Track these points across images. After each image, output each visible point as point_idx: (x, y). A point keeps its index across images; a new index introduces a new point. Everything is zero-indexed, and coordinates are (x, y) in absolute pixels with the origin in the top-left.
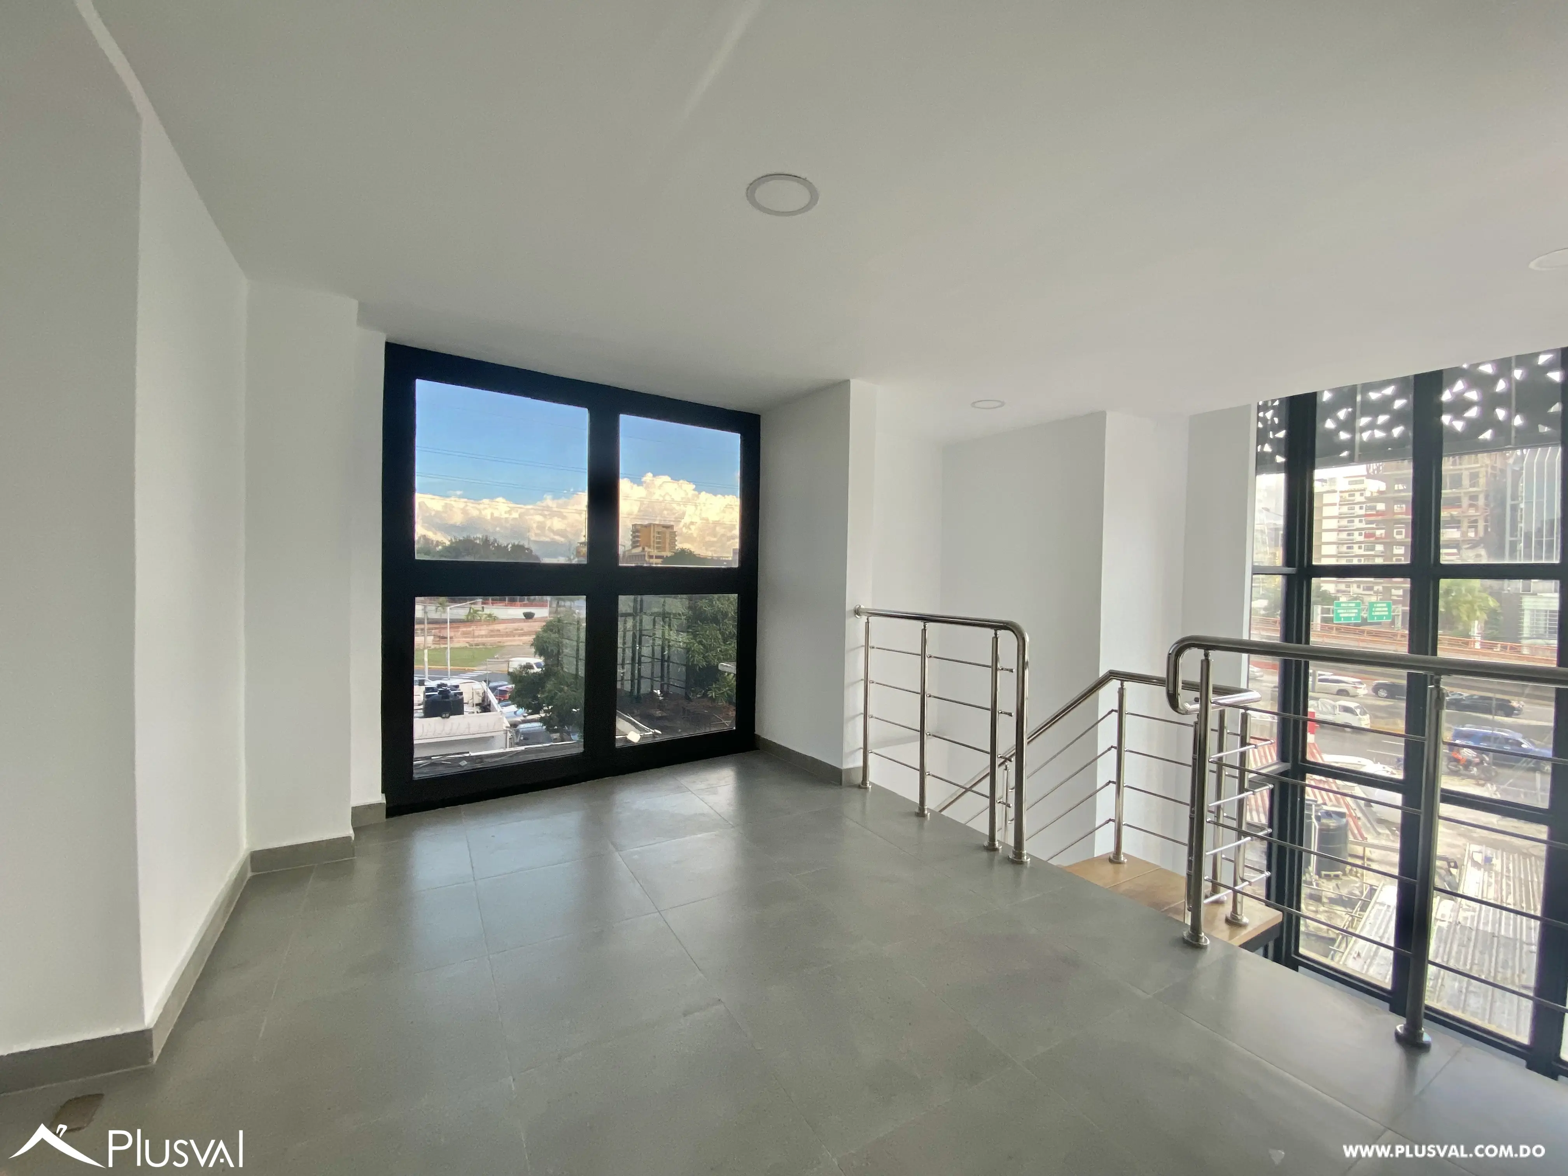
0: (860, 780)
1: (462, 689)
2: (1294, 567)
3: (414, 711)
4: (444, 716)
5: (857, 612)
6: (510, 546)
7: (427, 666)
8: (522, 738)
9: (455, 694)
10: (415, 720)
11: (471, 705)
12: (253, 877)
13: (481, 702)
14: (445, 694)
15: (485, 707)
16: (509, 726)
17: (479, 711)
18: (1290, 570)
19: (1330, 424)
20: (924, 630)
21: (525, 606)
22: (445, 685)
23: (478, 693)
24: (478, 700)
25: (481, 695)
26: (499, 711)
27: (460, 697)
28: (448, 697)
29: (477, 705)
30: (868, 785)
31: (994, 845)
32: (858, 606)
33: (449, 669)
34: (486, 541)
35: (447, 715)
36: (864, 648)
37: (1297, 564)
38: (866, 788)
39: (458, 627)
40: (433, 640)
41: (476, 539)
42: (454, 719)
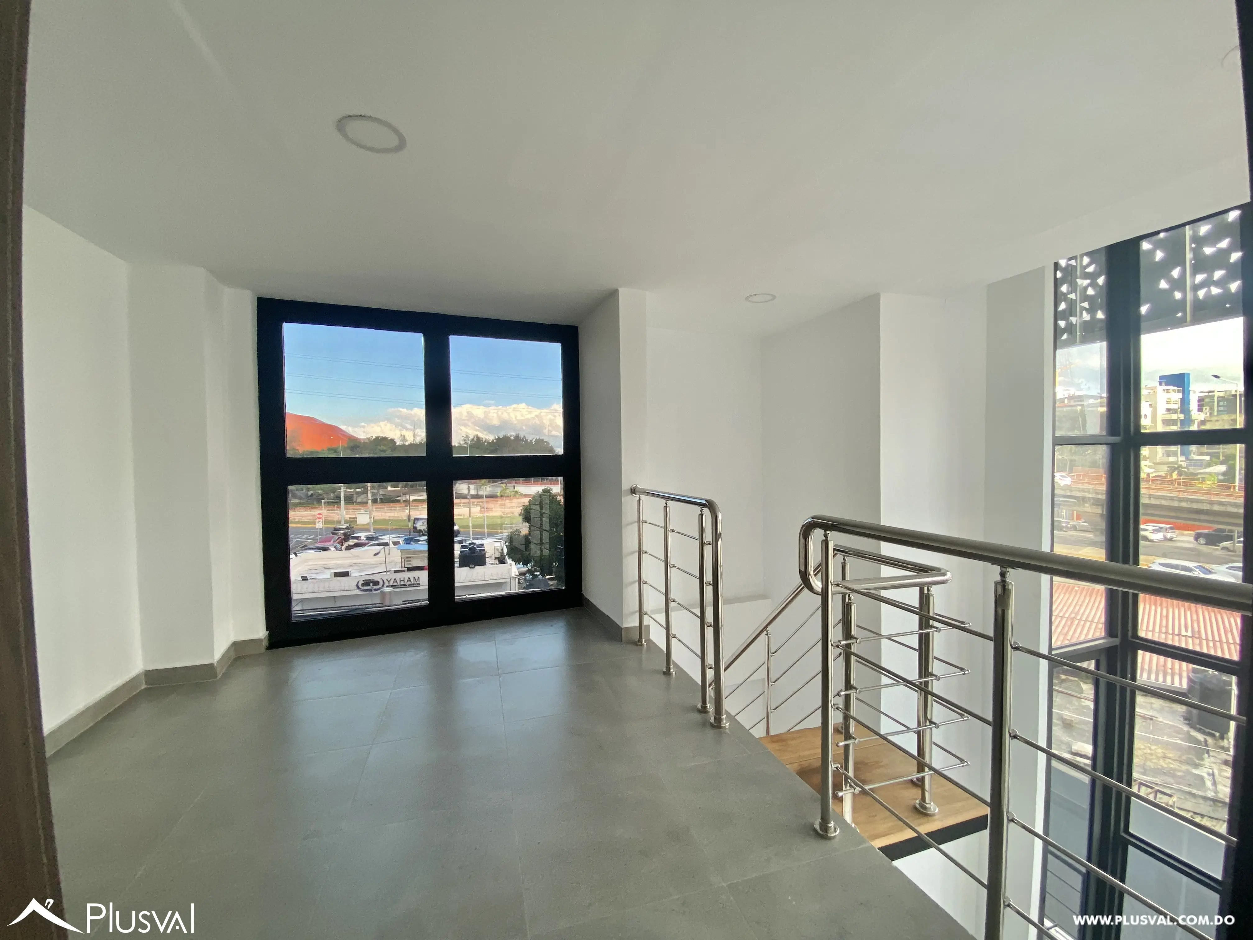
0: (637, 637)
1: (487, 548)
2: (1119, 435)
3: (455, 562)
4: (471, 566)
5: (633, 491)
6: (534, 440)
7: (471, 529)
8: (528, 584)
9: (480, 550)
10: (456, 568)
11: (494, 558)
12: (145, 689)
13: (500, 556)
14: (472, 550)
15: (501, 561)
16: (518, 574)
17: (498, 563)
18: (1116, 439)
19: (1163, 285)
20: (666, 507)
21: (544, 484)
22: (474, 544)
23: (498, 550)
24: (498, 555)
25: (500, 551)
26: (509, 563)
27: (483, 553)
28: (474, 553)
29: (496, 558)
30: (644, 642)
31: (705, 707)
32: (635, 486)
33: (486, 531)
34: (517, 437)
35: (473, 566)
36: (637, 523)
37: (1122, 433)
38: (642, 645)
39: (497, 501)
40: (480, 511)
41: (511, 436)
42: (478, 568)
